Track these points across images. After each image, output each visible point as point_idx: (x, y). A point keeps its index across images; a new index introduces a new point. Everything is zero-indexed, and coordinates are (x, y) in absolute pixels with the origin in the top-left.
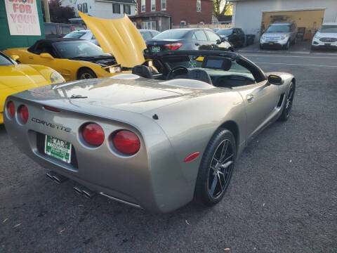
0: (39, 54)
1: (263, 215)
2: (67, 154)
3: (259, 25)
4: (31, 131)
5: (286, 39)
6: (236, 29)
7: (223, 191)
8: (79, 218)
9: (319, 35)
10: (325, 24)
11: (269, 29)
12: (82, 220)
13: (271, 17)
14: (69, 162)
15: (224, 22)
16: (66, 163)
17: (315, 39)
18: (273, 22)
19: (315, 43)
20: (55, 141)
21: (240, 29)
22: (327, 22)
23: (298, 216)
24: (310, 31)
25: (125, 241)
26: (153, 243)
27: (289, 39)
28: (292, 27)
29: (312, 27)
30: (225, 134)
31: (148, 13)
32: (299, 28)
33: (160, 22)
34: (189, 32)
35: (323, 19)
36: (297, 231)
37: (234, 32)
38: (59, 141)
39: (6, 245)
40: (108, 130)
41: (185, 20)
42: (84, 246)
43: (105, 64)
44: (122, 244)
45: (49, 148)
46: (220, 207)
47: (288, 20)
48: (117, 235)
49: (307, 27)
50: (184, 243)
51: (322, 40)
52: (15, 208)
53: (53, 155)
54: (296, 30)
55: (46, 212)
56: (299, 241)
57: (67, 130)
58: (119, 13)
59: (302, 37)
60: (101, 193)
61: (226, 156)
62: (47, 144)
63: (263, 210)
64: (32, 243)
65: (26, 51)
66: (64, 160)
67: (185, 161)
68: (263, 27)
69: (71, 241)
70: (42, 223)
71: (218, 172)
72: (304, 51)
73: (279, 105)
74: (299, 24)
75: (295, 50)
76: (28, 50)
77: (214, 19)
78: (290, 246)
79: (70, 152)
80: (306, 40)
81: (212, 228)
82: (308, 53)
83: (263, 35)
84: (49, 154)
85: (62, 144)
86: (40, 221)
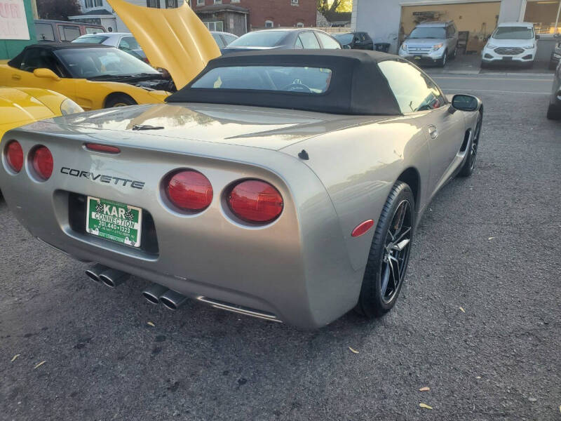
0: (31, 70)
1: (469, 328)
2: (134, 232)
3: (396, 28)
4: (59, 192)
5: (442, 50)
6: (360, 34)
7: (396, 290)
8: (150, 347)
9: (494, 43)
10: (501, 25)
11: (414, 34)
12: (156, 351)
13: (414, 14)
14: (137, 244)
15: (337, 23)
16: (130, 248)
17: (487, 50)
18: (417, 23)
19: (487, 56)
20: (106, 209)
21: (365, 34)
22: (505, 22)
23: (528, 326)
24: (476, 38)
25: (242, 382)
26: (293, 383)
27: (446, 50)
28: (449, 30)
29: (478, 31)
30: (405, 190)
31: (209, 7)
32: (460, 33)
33: (232, 21)
34: (291, 34)
35: (497, 17)
36: (532, 350)
37: (355, 39)
38: (114, 208)
39: (25, 400)
40: (219, 180)
41: (272, 19)
42: (170, 395)
43: (152, 87)
44: (238, 388)
45: (94, 222)
46: (393, 317)
47: (442, 19)
48: (226, 373)
49: (471, 31)
50: (346, 379)
51: (499, 51)
52: (28, 336)
53: (103, 235)
54: (456, 36)
55: (89, 340)
56: (540, 367)
57: (138, 185)
58: (159, 7)
59: (464, 47)
60: (199, 298)
61: (403, 230)
62: (91, 215)
63: (467, 319)
64: (73, 395)
65: (7, 66)
66: (128, 242)
67: (353, 235)
68: (402, 30)
69: (143, 386)
70: (84, 359)
71: (390, 257)
72: (470, 69)
73: (463, 149)
74: (460, 27)
75: (455, 68)
76: (10, 64)
77: (320, 18)
78: (526, 375)
79: (138, 226)
80: (471, 52)
81: (389, 352)
82: (477, 72)
83: (404, 44)
84: (96, 232)
85: (122, 212)
86: (81, 356)
